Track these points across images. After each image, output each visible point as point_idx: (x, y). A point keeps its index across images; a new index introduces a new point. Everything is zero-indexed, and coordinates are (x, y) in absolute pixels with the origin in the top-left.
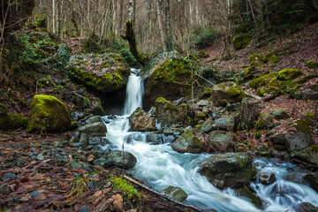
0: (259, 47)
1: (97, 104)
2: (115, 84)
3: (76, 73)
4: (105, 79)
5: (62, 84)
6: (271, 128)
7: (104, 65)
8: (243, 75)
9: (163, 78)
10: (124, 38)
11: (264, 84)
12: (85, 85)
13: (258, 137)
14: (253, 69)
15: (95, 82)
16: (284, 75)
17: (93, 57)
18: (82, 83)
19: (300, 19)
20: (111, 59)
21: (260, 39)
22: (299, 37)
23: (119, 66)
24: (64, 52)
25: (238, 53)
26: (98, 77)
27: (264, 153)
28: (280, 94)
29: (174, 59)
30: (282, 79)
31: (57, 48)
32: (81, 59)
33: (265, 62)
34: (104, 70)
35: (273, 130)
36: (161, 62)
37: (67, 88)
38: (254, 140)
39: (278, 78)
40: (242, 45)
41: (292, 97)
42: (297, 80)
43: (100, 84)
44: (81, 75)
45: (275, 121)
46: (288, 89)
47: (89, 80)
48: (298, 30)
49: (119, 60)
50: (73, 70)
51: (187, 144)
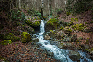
0: (73, 16)
1: (33, 31)
2: (38, 25)
3: (27, 22)
4: (35, 24)
5: (24, 25)
6: (80, 42)
7: (34, 20)
8: (70, 24)
9: (50, 24)
10: (40, 12)
11: (75, 27)
12: (30, 25)
13: (77, 44)
14: (72, 22)
15: (32, 24)
16: (80, 26)
17: (31, 17)
18: (29, 24)
19: (83, 10)
20: (36, 18)
21: (73, 14)
22: (83, 15)
23: (39, 20)
24: (23, 15)
25: (68, 17)
26: (33, 23)
27: (79, 49)
28: (79, 30)
29: (53, 19)
30: (80, 27)
31: (21, 13)
32: (28, 17)
33: (75, 20)
34: (35, 21)
35: (80, 43)
36: (49, 19)
37: (25, 26)
38: (76, 45)
39: (79, 26)
40: (69, 14)
41: (82, 32)
42: (83, 27)
43: (34, 25)
44: (29, 22)
45: (81, 40)
46: (81, 29)
47: (30, 23)
48: (82, 13)
49: (38, 18)
50: (26, 21)
51: (62, 46)
